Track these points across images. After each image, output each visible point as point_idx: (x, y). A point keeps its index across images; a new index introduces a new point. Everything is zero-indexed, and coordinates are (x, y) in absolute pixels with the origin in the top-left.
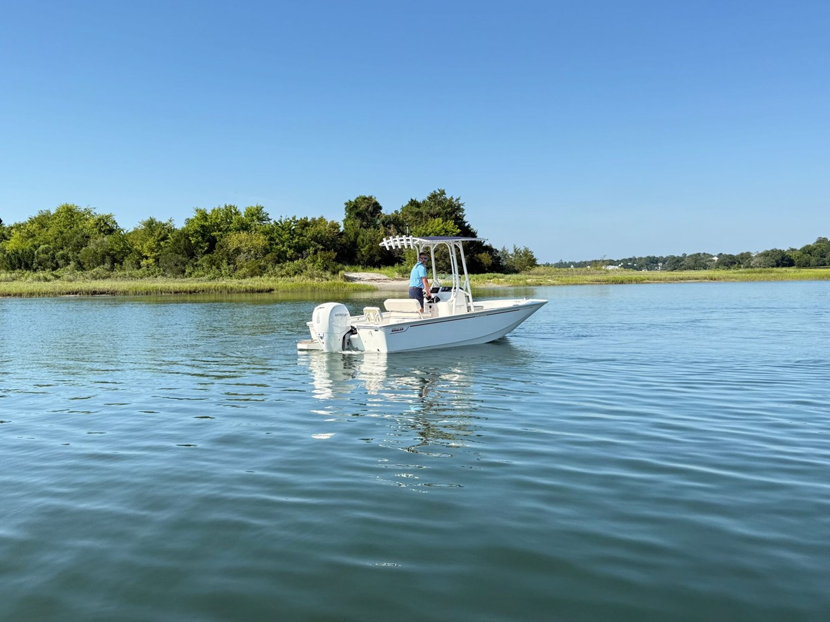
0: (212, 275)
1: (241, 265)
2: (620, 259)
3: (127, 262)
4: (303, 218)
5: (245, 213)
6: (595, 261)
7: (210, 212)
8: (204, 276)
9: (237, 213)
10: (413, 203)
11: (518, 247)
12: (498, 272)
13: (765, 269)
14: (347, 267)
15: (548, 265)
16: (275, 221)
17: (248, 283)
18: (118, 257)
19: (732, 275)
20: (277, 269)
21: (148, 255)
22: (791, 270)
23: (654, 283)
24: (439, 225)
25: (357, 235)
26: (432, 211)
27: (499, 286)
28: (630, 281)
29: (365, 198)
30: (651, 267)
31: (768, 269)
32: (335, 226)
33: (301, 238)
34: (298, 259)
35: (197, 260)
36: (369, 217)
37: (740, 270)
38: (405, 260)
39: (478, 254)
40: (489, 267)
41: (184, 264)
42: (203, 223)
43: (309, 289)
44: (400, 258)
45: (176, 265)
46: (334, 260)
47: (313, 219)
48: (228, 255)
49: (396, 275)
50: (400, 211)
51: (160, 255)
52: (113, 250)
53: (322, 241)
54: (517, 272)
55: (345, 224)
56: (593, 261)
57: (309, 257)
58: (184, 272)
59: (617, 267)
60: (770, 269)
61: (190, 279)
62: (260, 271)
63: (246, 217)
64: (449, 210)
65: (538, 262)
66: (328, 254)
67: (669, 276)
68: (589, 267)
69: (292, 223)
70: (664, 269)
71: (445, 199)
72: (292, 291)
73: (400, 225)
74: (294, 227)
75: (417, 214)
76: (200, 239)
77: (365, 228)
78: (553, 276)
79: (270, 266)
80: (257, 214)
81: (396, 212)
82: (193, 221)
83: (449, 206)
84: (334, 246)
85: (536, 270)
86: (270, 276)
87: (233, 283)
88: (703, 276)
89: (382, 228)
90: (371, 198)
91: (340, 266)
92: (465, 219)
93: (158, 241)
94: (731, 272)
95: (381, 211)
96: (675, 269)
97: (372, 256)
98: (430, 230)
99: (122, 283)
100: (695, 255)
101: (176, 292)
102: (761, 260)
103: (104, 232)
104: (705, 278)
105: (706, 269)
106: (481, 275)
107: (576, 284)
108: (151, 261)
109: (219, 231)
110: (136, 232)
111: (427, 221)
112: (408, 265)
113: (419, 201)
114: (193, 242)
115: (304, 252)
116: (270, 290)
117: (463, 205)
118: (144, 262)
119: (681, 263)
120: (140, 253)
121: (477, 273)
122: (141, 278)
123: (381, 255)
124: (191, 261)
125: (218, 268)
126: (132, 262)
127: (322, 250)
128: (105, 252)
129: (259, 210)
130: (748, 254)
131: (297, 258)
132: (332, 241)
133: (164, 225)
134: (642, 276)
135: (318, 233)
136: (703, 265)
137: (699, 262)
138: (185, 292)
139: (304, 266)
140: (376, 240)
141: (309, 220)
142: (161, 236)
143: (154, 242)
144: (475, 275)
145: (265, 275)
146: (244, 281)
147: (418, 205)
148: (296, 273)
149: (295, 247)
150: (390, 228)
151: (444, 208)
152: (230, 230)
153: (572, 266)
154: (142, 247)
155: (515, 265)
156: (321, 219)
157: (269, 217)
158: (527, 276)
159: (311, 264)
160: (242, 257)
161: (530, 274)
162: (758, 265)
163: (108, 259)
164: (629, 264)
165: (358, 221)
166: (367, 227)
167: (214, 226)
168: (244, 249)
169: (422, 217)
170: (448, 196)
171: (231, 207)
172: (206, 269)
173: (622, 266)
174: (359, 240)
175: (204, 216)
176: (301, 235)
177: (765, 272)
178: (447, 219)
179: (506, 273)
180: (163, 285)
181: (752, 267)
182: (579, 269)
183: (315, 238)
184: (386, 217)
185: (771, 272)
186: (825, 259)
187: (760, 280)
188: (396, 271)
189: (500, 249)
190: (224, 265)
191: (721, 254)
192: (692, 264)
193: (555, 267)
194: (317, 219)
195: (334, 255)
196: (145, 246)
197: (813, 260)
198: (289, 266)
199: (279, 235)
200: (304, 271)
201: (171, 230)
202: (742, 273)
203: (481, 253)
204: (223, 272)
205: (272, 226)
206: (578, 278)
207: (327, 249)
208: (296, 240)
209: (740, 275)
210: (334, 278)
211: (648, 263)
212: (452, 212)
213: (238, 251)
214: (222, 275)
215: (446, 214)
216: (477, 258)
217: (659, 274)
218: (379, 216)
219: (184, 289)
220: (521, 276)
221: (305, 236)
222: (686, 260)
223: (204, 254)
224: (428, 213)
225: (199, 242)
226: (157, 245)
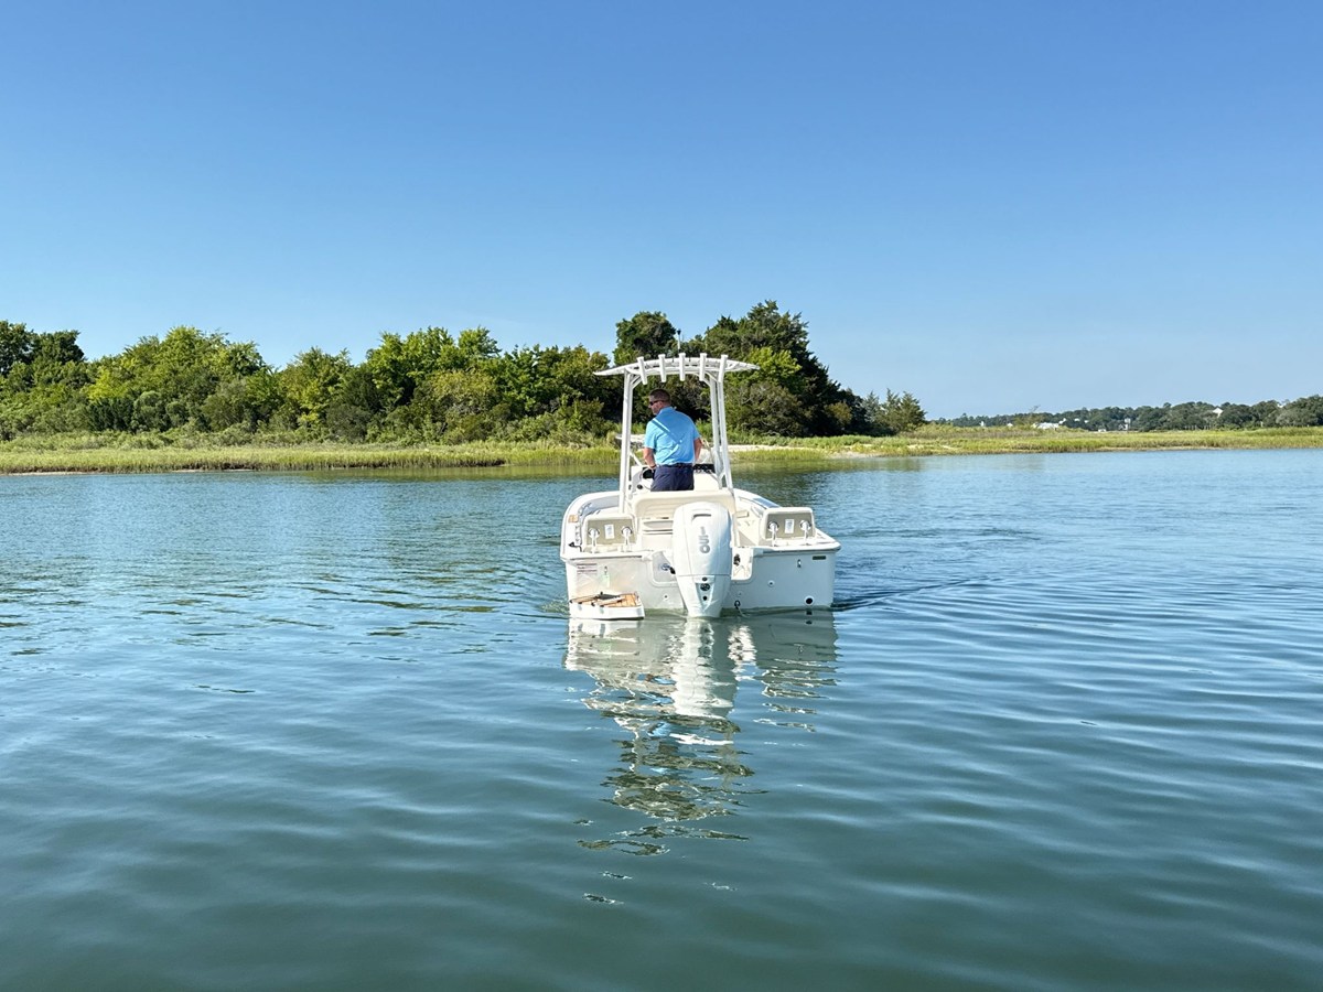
0: (407, 438)
1: (453, 423)
2: (1061, 412)
3: (277, 418)
4: (551, 348)
5: (460, 340)
6: (1021, 415)
7: (406, 339)
8: (395, 440)
9: (447, 341)
10: (726, 323)
11: (894, 393)
12: (861, 433)
13: (1300, 429)
15: (943, 422)
16: (506, 354)
17: (463, 451)
18: (263, 411)
19: (1245, 438)
20: (509, 429)
21: (310, 407)
23: (1117, 451)
24: (766, 359)
26: (755, 336)
27: (863, 456)
28: (1078, 448)
29: (649, 316)
30: (1112, 425)
31: (1305, 428)
32: (601, 360)
33: (548, 380)
34: (543, 413)
35: (385, 415)
36: (655, 346)
37: (1259, 430)
39: (829, 404)
40: (847, 427)
41: (364, 421)
42: (394, 357)
43: (559, 460)
44: (704, 411)
45: (352, 423)
46: (599, 415)
47: (567, 350)
48: (433, 407)
50: (704, 336)
51: (328, 407)
52: (255, 399)
53: (581, 384)
54: (892, 433)
55: (617, 358)
56: (1016, 416)
57: (560, 410)
58: (364, 433)
59: (1056, 426)
60: (1309, 428)
61: (374, 444)
62: (483, 432)
63: (461, 346)
64: (783, 334)
65: (927, 418)
66: (590, 405)
67: (1142, 440)
68: (1010, 425)
69: (534, 356)
70: (1133, 428)
71: (777, 316)
72: (533, 464)
74: (536, 363)
75: (731, 340)
76: (390, 382)
78: (952, 440)
79: (498, 424)
80: (479, 342)
81: (698, 337)
82: (378, 353)
83: (782, 328)
84: (599, 393)
85: (924, 429)
86: (498, 441)
87: (440, 451)
88: (1199, 440)
90: (658, 315)
91: (607, 424)
92: (808, 348)
93: (325, 385)
94: (1243, 434)
96: (1151, 428)
99: (269, 451)
100: (1185, 406)
101: (352, 466)
102: (1293, 413)
103: (241, 371)
104: (1202, 443)
105: (1203, 428)
106: (835, 438)
107: (990, 453)
108: (313, 416)
109: (419, 370)
110: (290, 371)
111: (748, 352)
113: (735, 320)
114: (378, 387)
115: (551, 402)
116: (499, 463)
118: (302, 419)
119: (1162, 419)
120: (296, 405)
121: (828, 436)
122: (299, 443)
124: (375, 416)
125: (417, 428)
126: (284, 419)
128: (243, 402)
129: (482, 335)
130: (1272, 403)
131: (541, 412)
132: (597, 384)
133: (333, 360)
134: (1098, 440)
135: (574, 372)
136: (1198, 422)
137: (1191, 417)
138: (367, 465)
139: (551, 425)
141: (559, 352)
142: (329, 378)
143: (319, 387)
144: (825, 439)
145: (490, 438)
146: (458, 448)
147: (733, 327)
148: (539, 435)
149: (538, 394)
151: (774, 333)
152: (437, 368)
153: (982, 424)
154: (300, 394)
155: (890, 422)
156: (580, 350)
157: (498, 346)
158: (909, 439)
159: (563, 422)
160: (454, 410)
161: (914, 437)
162: (1288, 421)
163: (247, 413)
164: (1077, 420)
165: (637, 354)
168: (459, 398)
169: (739, 345)
170: (781, 313)
171: (437, 330)
172: (398, 430)
173: (1064, 424)
175: (397, 347)
176: (547, 375)
177: (1300, 433)
178: (778, 351)
179: (875, 436)
180: (332, 454)
181: (1278, 426)
182: (993, 428)
183: (569, 380)
184: (682, 346)
185: (1311, 434)
187: (1292, 447)
189: (864, 396)
190: (427, 422)
191: (1227, 404)
192: (1180, 419)
193: (954, 425)
194: (573, 349)
195: (600, 406)
196: (304, 394)
198: (529, 424)
199: (513, 375)
200: (552, 432)
201: (343, 369)
202: (1262, 435)
203: (834, 403)
204: (425, 435)
205: (502, 361)
206: (991, 443)
207: (588, 397)
208: (540, 384)
209: (1258, 438)
210: (598, 444)
211: (1108, 418)
212: (788, 337)
213: (448, 400)
214: (423, 439)
215: (778, 340)
216: (828, 411)
217: (1125, 436)
218: (671, 344)
219: (365, 461)
220: (900, 439)
221: (554, 377)
222: (1170, 413)
223: (396, 406)
224: (749, 339)
225: (388, 387)
226: (324, 391)
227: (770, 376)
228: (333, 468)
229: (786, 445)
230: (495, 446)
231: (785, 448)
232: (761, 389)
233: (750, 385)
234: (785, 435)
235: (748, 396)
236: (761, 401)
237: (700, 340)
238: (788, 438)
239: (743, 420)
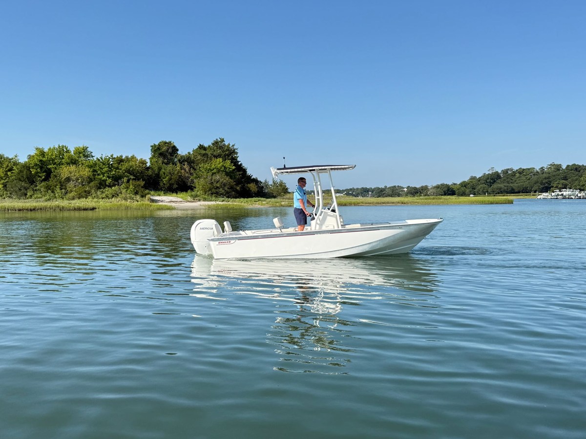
0: (48, 197)
1: (71, 190)
2: (344, 189)
4: (119, 156)
5: (74, 151)
7: (47, 150)
8: (41, 198)
9: (68, 151)
10: (201, 147)
11: (275, 180)
12: (261, 197)
13: (437, 197)
14: (152, 193)
16: (97, 158)
17: (76, 203)
19: (415, 201)
20: (99, 193)
22: (453, 197)
23: (366, 205)
24: (219, 164)
25: (160, 169)
26: (215, 153)
27: (262, 207)
28: (350, 204)
29: (166, 143)
30: (364, 195)
31: (438, 197)
32: (143, 162)
33: (117, 171)
34: (115, 186)
35: (37, 186)
36: (169, 156)
37: (421, 197)
38: (195, 188)
39: (247, 184)
40: (255, 194)
41: (26, 189)
42: (41, 158)
43: (124, 208)
44: (192, 186)
45: (20, 190)
46: (142, 187)
47: (127, 157)
48: (60, 182)
49: (189, 198)
50: (192, 153)
51: (8, 182)
53: (133, 173)
54: (275, 197)
55: (151, 161)
56: (326, 190)
57: (123, 185)
58: (26, 195)
59: (342, 195)
60: (440, 197)
61: (31, 200)
62: (86, 194)
63: (75, 154)
64: (227, 153)
65: (289, 190)
66: (138, 183)
67: (375, 201)
69: (111, 160)
70: (373, 196)
71: (224, 145)
72: (111, 209)
73: (192, 162)
74: (112, 163)
75: (204, 155)
76: (39, 170)
77: (166, 164)
79: (93, 191)
80: (83, 152)
81: (189, 153)
82: (33, 156)
83: (227, 150)
85: (288, 196)
86: (93, 198)
87: (64, 203)
88: (397, 201)
89: (178, 164)
90: (170, 142)
91: (147, 191)
92: (238, 159)
93: (6, 171)
94: (415, 199)
95: (178, 152)
96: (380, 196)
97: (171, 185)
98: (213, 166)
100: (392, 187)
101: (20, 210)
102: (434, 190)
104: (399, 203)
105: (399, 196)
106: (250, 199)
109: (54, 165)
111: (212, 160)
112: (198, 191)
113: (205, 146)
114: (33, 172)
115: (120, 181)
116: (93, 209)
117: (237, 149)
119: (384, 192)
121: (247, 198)
123: (178, 184)
124: (32, 186)
125: (53, 192)
127: (133, 179)
129: (85, 149)
130: (426, 186)
131: (115, 185)
132: (141, 173)
133: (10, 160)
134: (358, 201)
135: (131, 167)
136: (397, 194)
137: (395, 192)
138: (27, 210)
139: (119, 191)
140: (174, 173)
141: (123, 158)
142: (8, 168)
143: (3, 172)
144: (246, 199)
145: (89, 197)
146: (73, 202)
147: (204, 148)
148: (113, 196)
149: (113, 177)
150: (184, 165)
151: (224, 151)
152: (62, 164)
155: (274, 192)
156: (133, 157)
157: (93, 154)
158: (281, 200)
159: (125, 190)
160: (71, 185)
161: (284, 199)
162: (432, 194)
164: (350, 192)
165: (161, 160)
166: (167, 164)
167: (50, 161)
168: (74, 178)
169: (208, 157)
170: (226, 143)
171: (63, 146)
172: (43, 193)
173: (345, 194)
174: (161, 173)
175: (43, 154)
176: (117, 168)
177: (437, 199)
178: (226, 159)
179: (267, 198)
180: (10, 204)
181: (428, 195)
183: (128, 171)
184: (181, 157)
185: (441, 199)
186: (475, 190)
187: (433, 204)
188: (189, 195)
189: (263, 181)
190: (58, 190)
191: (409, 187)
192: (390, 193)
194: (130, 157)
195: (142, 183)
197: (467, 191)
198: (108, 191)
199: (101, 168)
200: (120, 195)
201: (16, 164)
202: (422, 199)
203: (250, 183)
204: (57, 195)
205: (95, 161)
207: (137, 178)
208: (114, 172)
209: (420, 201)
210: (142, 200)
211: (362, 192)
212: (229, 154)
213: (68, 179)
214: (55, 197)
215: (225, 155)
216: (247, 187)
217: (369, 199)
218: (176, 156)
219: (26, 208)
220: (278, 200)
221: (121, 169)
222: (387, 190)
223: (42, 182)
224: (212, 155)
225: (38, 172)
226: (5, 174)
227: (222, 171)
228: (10, 211)
229: (229, 202)
230: (92, 201)
231: (228, 203)
232: (218, 177)
233: (212, 175)
234: (228, 197)
235: (211, 180)
236: (217, 182)
237: (190, 154)
238: (230, 199)
239: (210, 190)
